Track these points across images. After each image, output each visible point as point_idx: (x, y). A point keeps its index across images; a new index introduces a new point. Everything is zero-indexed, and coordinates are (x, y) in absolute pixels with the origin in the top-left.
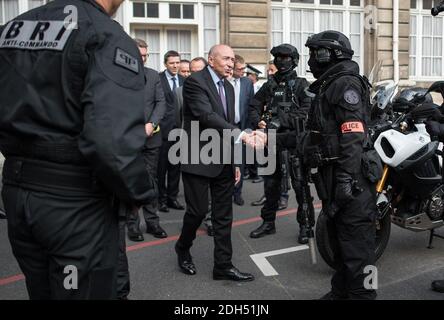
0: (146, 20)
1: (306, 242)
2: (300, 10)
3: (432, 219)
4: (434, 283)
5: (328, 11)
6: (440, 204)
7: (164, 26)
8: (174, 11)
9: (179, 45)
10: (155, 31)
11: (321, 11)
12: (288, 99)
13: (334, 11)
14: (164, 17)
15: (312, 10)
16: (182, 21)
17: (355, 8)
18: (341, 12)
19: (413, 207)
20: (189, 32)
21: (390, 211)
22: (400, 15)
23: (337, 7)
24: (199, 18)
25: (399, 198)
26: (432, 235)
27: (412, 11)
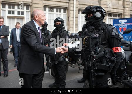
0: (11, 15)
1: (49, 71)
2: (50, 14)
3: (79, 65)
4: (78, 81)
5: (58, 14)
6: (81, 61)
7: (16, 17)
8: (19, 13)
9: (20, 21)
10: (13, 18)
11: (56, 14)
12: (45, 35)
13: (59, 14)
14: (16, 14)
15: (54, 14)
16: (20, 16)
17: (64, 13)
18: (61, 14)
19: (74, 62)
20: (22, 18)
21: (69, 63)
22: (76, 15)
23: (60, 13)
24: (25, 15)
25: (71, 60)
26: (79, 69)
27: (79, 14)
